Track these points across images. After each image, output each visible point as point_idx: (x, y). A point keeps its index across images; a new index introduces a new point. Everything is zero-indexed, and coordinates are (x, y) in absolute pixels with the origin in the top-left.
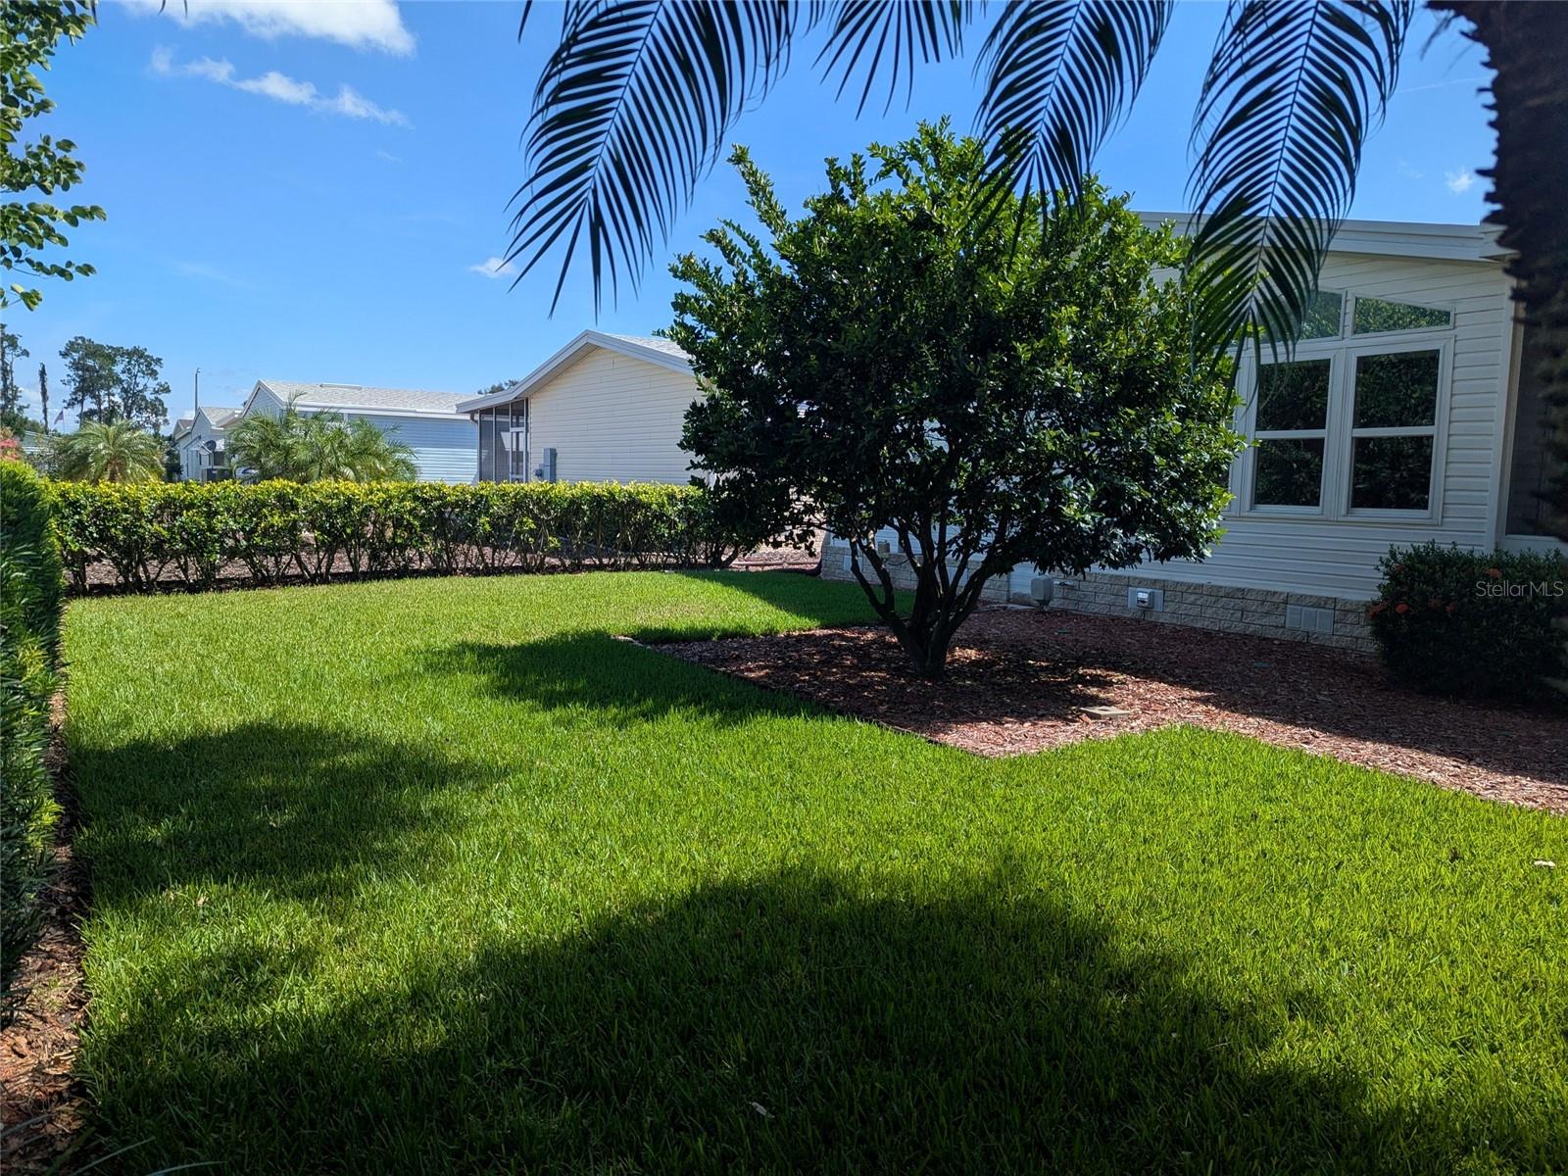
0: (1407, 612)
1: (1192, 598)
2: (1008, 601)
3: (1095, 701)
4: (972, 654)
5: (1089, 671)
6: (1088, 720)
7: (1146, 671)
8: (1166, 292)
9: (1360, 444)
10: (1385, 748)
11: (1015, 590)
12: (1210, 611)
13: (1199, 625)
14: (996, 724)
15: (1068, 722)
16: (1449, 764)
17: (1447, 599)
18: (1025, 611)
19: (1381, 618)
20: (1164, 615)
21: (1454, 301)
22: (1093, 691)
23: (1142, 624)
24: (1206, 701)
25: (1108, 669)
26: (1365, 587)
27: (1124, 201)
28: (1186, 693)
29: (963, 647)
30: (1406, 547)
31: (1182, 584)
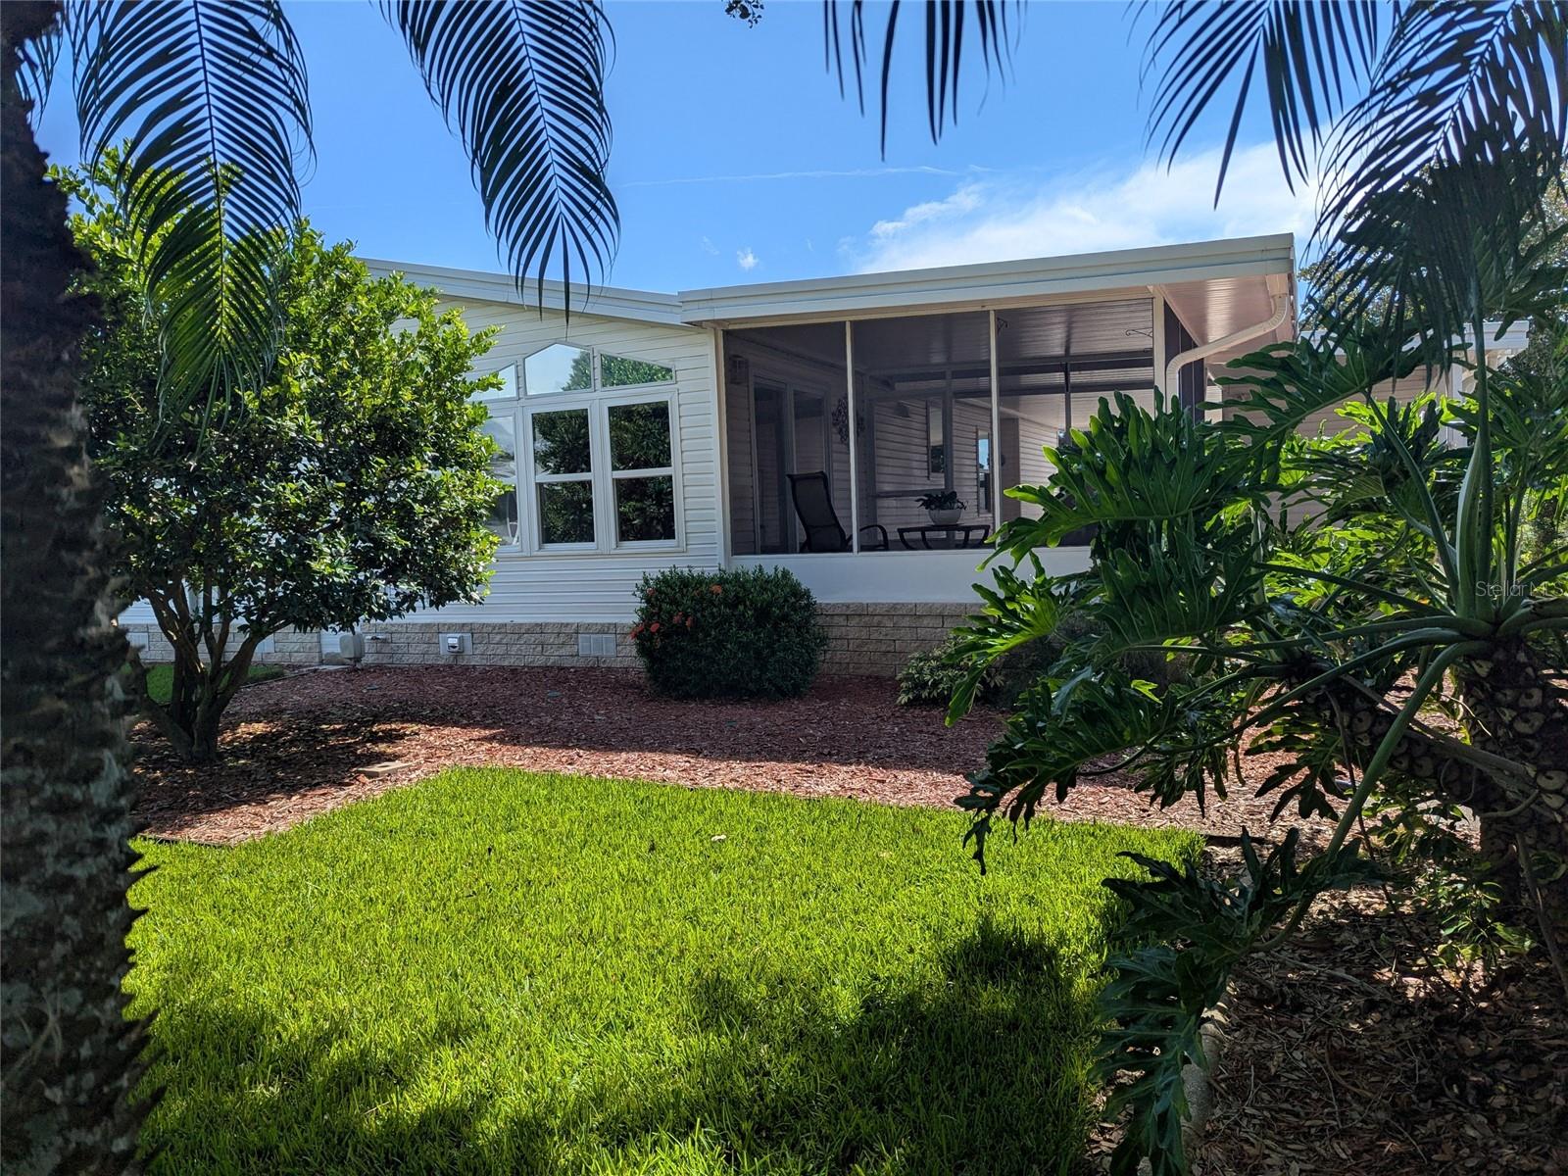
0: (658, 631)
1: (498, 637)
2: (321, 663)
3: (380, 758)
4: (259, 728)
5: (383, 727)
6: (366, 780)
7: (439, 718)
8: (402, 342)
9: (618, 482)
10: (634, 756)
11: (326, 650)
12: (515, 648)
13: (506, 663)
14: (259, 804)
15: (341, 785)
16: (681, 761)
17: (686, 615)
18: (336, 671)
19: (642, 637)
20: (475, 657)
21: (673, 360)
22: (382, 747)
23: (456, 670)
24: (490, 739)
25: (403, 722)
26: (628, 613)
27: (348, 248)
28: (476, 733)
29: (249, 722)
30: (655, 574)
31: (488, 625)
